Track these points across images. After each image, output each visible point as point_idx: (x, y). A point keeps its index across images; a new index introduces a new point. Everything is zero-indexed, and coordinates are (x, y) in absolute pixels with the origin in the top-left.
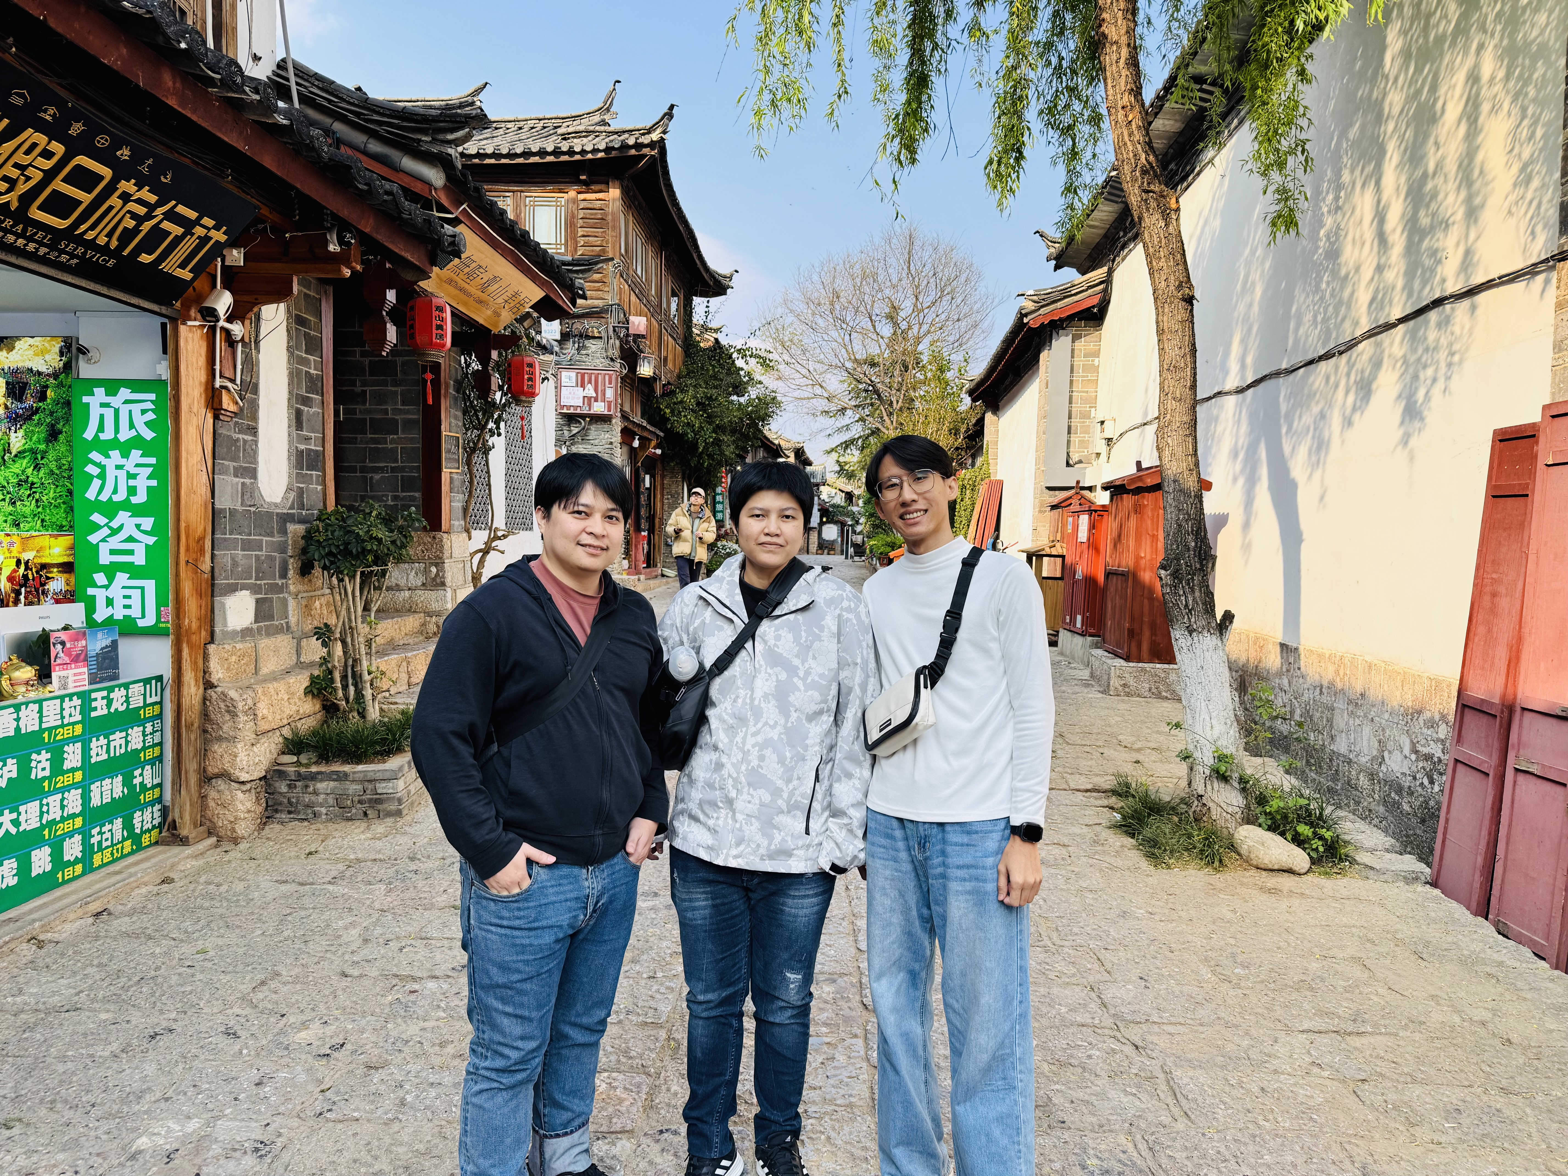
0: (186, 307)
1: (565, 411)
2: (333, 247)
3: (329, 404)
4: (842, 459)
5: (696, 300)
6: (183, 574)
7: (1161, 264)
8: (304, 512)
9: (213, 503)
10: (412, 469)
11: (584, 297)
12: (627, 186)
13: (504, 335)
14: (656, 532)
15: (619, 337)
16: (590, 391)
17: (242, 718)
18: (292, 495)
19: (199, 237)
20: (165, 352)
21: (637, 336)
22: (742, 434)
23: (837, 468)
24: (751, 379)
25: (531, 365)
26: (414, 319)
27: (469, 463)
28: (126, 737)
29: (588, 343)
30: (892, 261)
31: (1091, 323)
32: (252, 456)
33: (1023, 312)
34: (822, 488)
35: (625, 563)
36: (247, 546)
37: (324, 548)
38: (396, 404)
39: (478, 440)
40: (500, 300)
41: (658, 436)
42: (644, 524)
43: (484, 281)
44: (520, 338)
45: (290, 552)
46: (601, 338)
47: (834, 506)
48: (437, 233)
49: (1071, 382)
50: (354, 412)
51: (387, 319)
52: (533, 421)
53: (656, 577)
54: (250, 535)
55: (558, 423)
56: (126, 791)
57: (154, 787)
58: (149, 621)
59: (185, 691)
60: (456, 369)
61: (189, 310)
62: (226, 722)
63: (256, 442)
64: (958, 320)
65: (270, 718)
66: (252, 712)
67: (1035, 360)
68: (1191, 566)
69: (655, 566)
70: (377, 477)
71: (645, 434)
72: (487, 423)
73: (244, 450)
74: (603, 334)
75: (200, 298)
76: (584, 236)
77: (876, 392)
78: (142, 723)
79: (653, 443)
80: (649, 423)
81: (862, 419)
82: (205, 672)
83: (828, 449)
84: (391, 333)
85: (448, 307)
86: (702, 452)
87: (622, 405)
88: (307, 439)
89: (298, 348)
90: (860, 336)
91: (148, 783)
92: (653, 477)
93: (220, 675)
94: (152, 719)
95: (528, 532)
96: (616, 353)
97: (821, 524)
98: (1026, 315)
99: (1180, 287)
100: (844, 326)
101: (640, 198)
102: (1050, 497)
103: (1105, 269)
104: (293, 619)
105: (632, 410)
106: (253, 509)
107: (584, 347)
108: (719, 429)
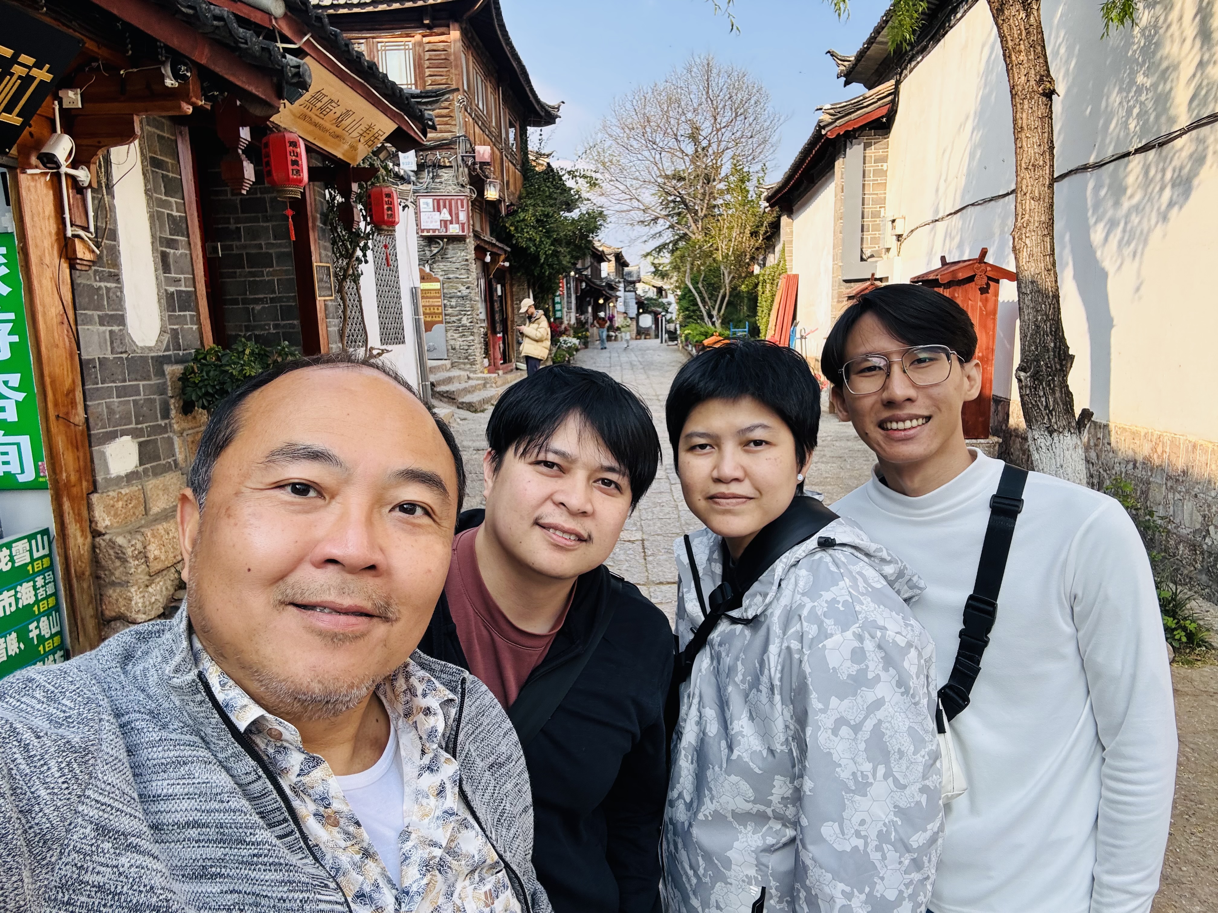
0: (25, 153)
1: (425, 234)
2: (170, 82)
3: (195, 244)
4: (656, 261)
5: (530, 130)
6: (54, 429)
7: (1021, 58)
8: (181, 353)
9: (80, 355)
10: (288, 299)
11: (434, 128)
12: (466, 28)
13: (364, 168)
14: (509, 333)
15: (467, 165)
16: (445, 215)
17: (133, 563)
18: (166, 338)
19: (20, 77)
20: (8, 204)
21: (483, 164)
22: (576, 245)
23: (653, 269)
24: (580, 197)
25: (389, 195)
26: (268, 156)
27: (340, 291)
28: (15, 595)
29: (441, 172)
30: (693, 88)
31: (880, 131)
32: (118, 301)
33: (822, 124)
34: (638, 285)
35: (486, 361)
36: (122, 392)
37: (200, 388)
38: (269, 238)
39: (348, 268)
40: (355, 134)
41: (505, 251)
42: (499, 328)
43: (338, 114)
44: (377, 170)
45: (170, 393)
46: (451, 167)
47: (647, 299)
48: (279, 63)
49: (864, 185)
50: (230, 248)
51: (243, 157)
52: (397, 246)
53: (512, 370)
54: (125, 381)
55: (419, 246)
56: (22, 646)
57: (52, 636)
58: (29, 476)
59: (71, 543)
60: (322, 203)
61: (28, 157)
62: (118, 568)
63: (121, 289)
64: (751, 137)
65: (163, 558)
66: (143, 555)
67: (830, 167)
68: (1051, 367)
69: (510, 361)
70: (258, 307)
71: (495, 250)
72: (354, 251)
73: (108, 298)
74: (454, 164)
75: (37, 144)
76: (430, 76)
77: (683, 202)
78: (32, 578)
79: (502, 257)
80: (497, 240)
81: (672, 227)
82: (91, 522)
83: (644, 253)
84: (249, 171)
85: (300, 140)
86: (544, 263)
87: (473, 225)
88: (177, 281)
89: (156, 189)
90: (670, 155)
91: (46, 633)
92: (503, 286)
93: (107, 523)
94: (42, 572)
95: (401, 346)
96: (465, 179)
97: (639, 314)
98: (824, 127)
99: (1040, 82)
100: (655, 146)
101: (477, 39)
102: (847, 288)
103: (893, 82)
104: (180, 457)
105: (482, 229)
106: (124, 356)
107: (438, 176)
108: (556, 242)
